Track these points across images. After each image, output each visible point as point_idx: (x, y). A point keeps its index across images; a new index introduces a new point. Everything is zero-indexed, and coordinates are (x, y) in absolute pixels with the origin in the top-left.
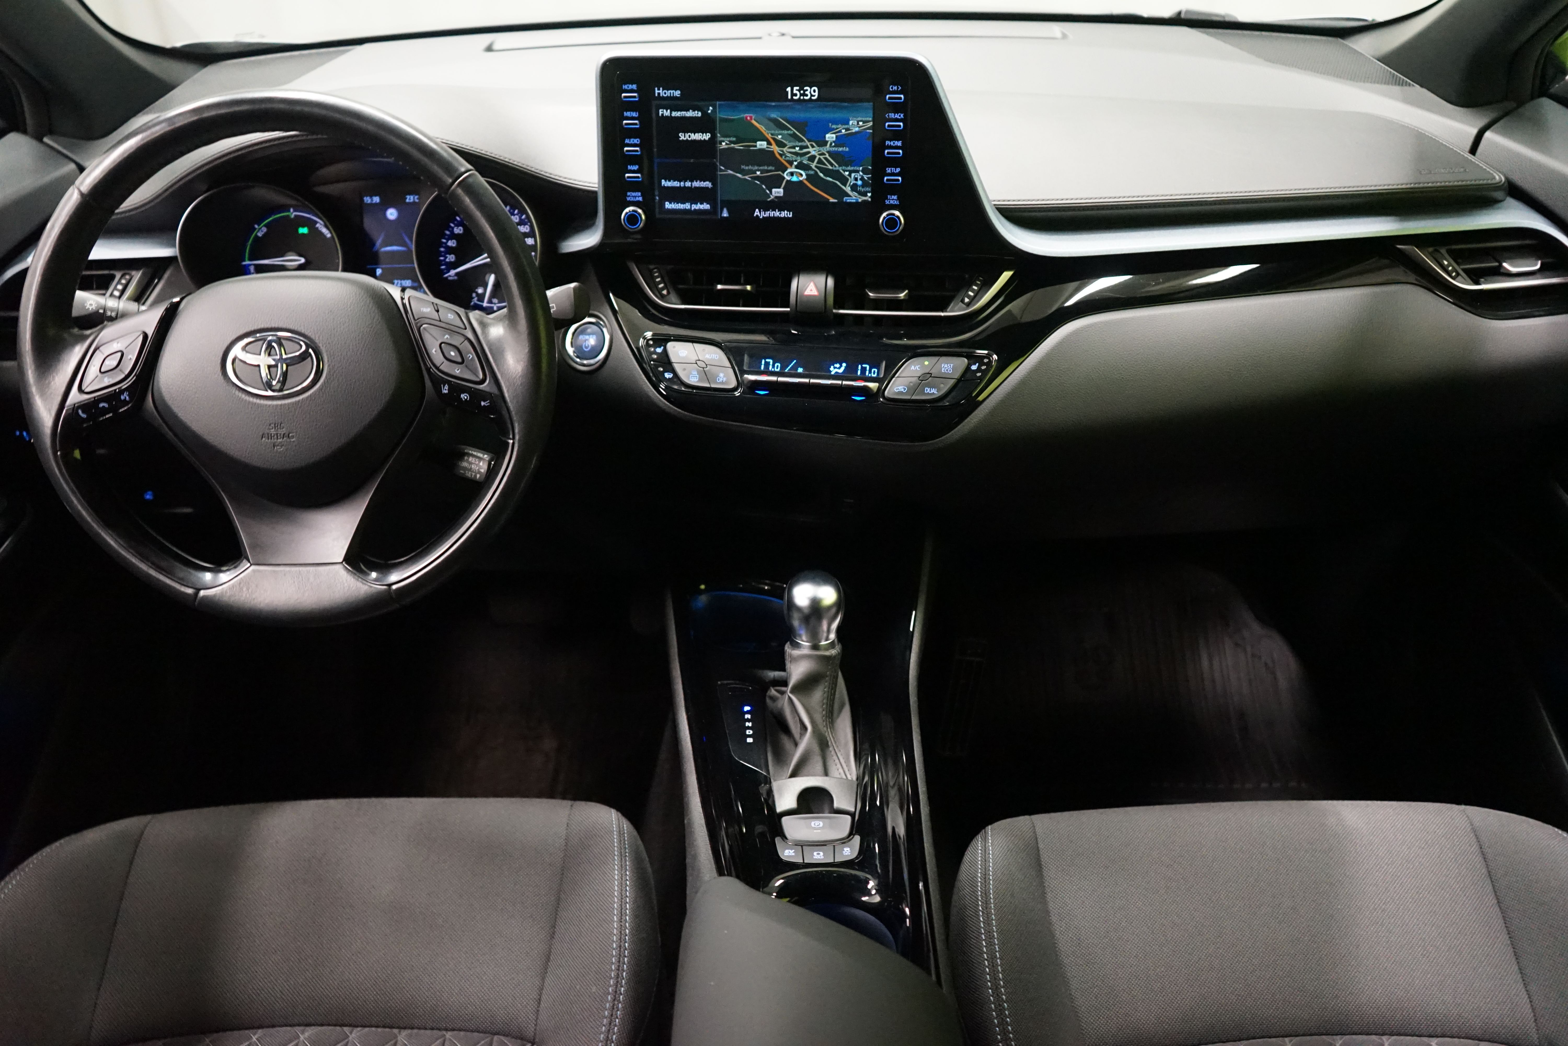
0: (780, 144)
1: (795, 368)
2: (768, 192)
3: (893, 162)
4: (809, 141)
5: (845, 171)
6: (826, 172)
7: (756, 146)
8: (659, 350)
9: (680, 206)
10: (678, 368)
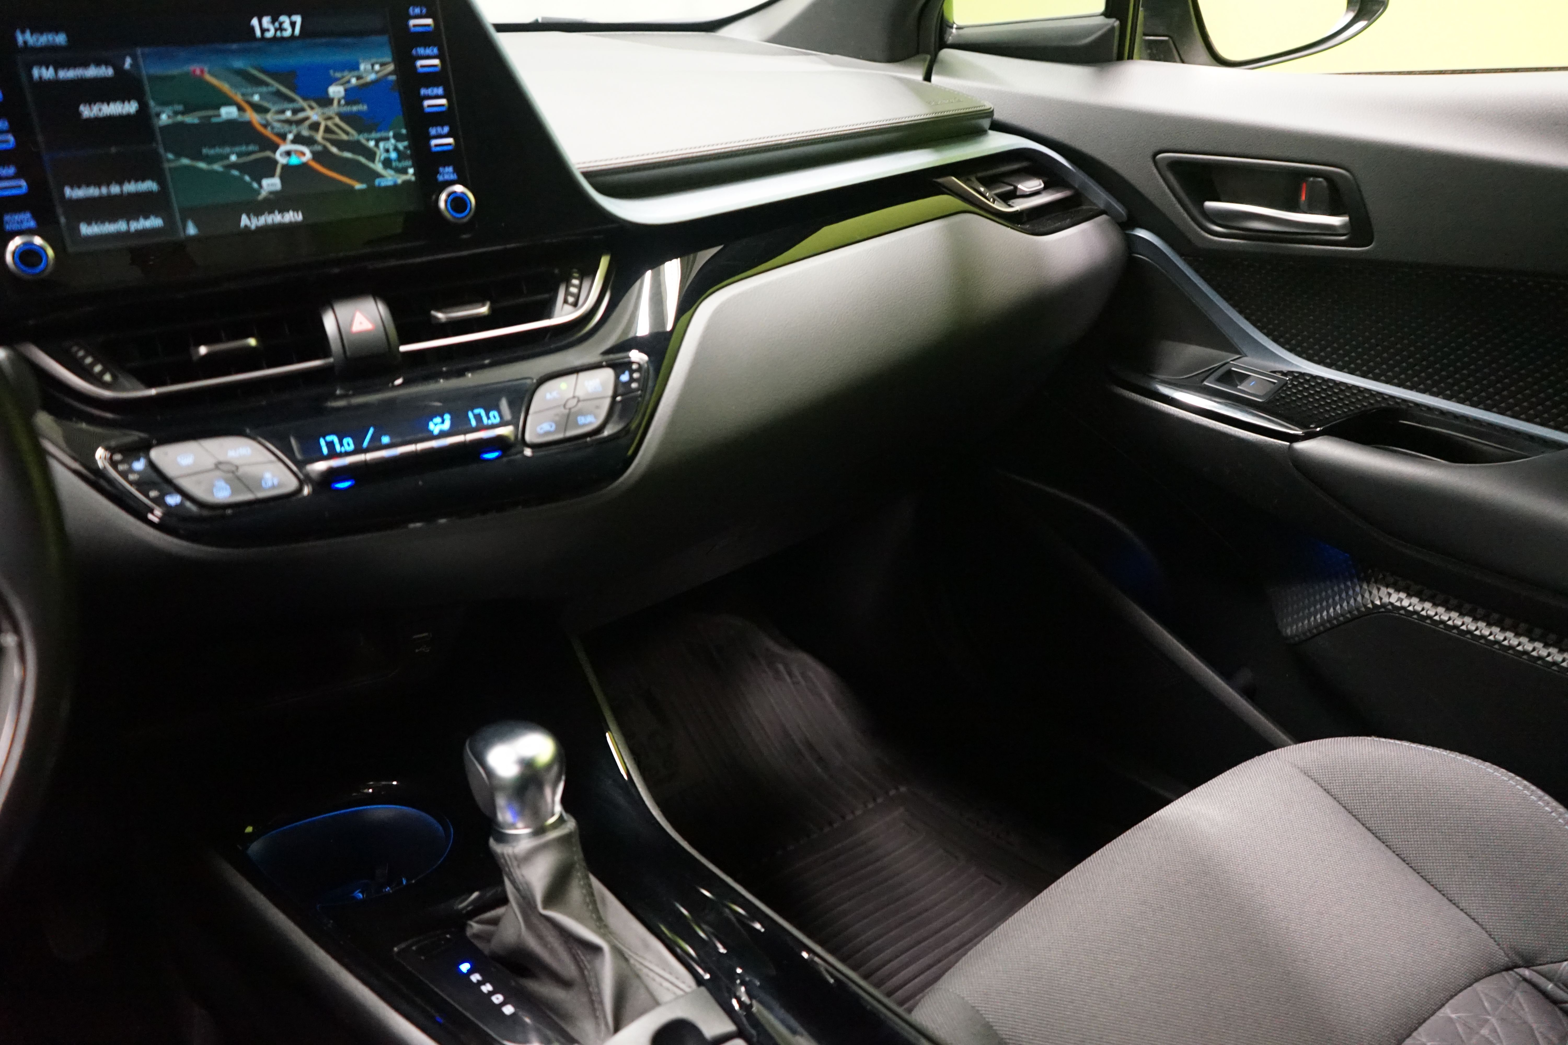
0: (259, 109)
1: (376, 438)
2: (255, 185)
3: (438, 118)
4: (305, 99)
5: (368, 140)
6: (342, 145)
7: (219, 116)
8: (139, 465)
9: (109, 228)
10: (187, 484)
